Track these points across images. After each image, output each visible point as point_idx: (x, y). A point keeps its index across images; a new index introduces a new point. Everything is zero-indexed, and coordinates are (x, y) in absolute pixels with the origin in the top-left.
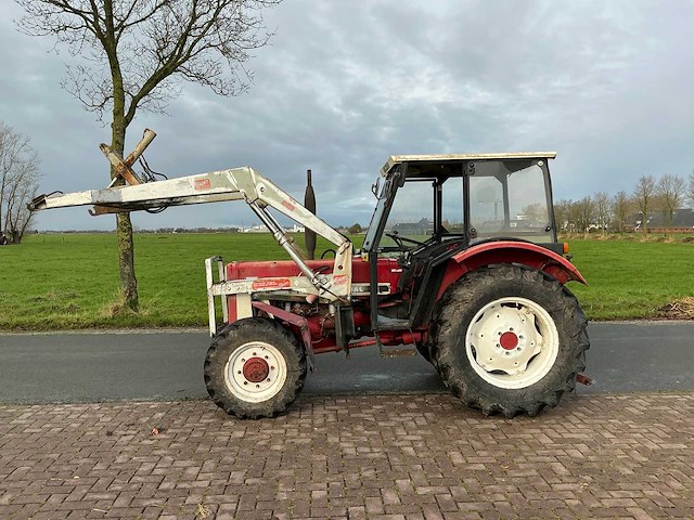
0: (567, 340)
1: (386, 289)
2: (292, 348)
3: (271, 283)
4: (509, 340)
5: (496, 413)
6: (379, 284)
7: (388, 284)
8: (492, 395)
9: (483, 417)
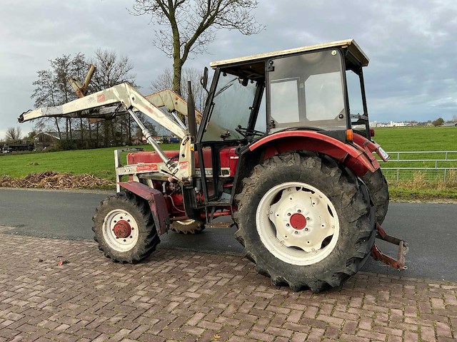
0: (346, 225)
1: (226, 172)
2: (141, 215)
3: (147, 167)
4: (298, 221)
5: (282, 284)
6: (222, 169)
7: (228, 169)
8: (277, 268)
9: (270, 286)
